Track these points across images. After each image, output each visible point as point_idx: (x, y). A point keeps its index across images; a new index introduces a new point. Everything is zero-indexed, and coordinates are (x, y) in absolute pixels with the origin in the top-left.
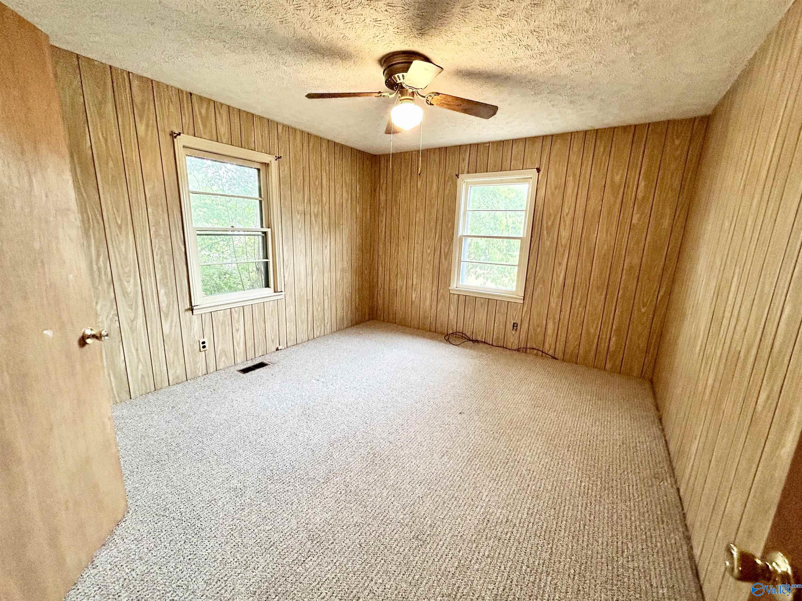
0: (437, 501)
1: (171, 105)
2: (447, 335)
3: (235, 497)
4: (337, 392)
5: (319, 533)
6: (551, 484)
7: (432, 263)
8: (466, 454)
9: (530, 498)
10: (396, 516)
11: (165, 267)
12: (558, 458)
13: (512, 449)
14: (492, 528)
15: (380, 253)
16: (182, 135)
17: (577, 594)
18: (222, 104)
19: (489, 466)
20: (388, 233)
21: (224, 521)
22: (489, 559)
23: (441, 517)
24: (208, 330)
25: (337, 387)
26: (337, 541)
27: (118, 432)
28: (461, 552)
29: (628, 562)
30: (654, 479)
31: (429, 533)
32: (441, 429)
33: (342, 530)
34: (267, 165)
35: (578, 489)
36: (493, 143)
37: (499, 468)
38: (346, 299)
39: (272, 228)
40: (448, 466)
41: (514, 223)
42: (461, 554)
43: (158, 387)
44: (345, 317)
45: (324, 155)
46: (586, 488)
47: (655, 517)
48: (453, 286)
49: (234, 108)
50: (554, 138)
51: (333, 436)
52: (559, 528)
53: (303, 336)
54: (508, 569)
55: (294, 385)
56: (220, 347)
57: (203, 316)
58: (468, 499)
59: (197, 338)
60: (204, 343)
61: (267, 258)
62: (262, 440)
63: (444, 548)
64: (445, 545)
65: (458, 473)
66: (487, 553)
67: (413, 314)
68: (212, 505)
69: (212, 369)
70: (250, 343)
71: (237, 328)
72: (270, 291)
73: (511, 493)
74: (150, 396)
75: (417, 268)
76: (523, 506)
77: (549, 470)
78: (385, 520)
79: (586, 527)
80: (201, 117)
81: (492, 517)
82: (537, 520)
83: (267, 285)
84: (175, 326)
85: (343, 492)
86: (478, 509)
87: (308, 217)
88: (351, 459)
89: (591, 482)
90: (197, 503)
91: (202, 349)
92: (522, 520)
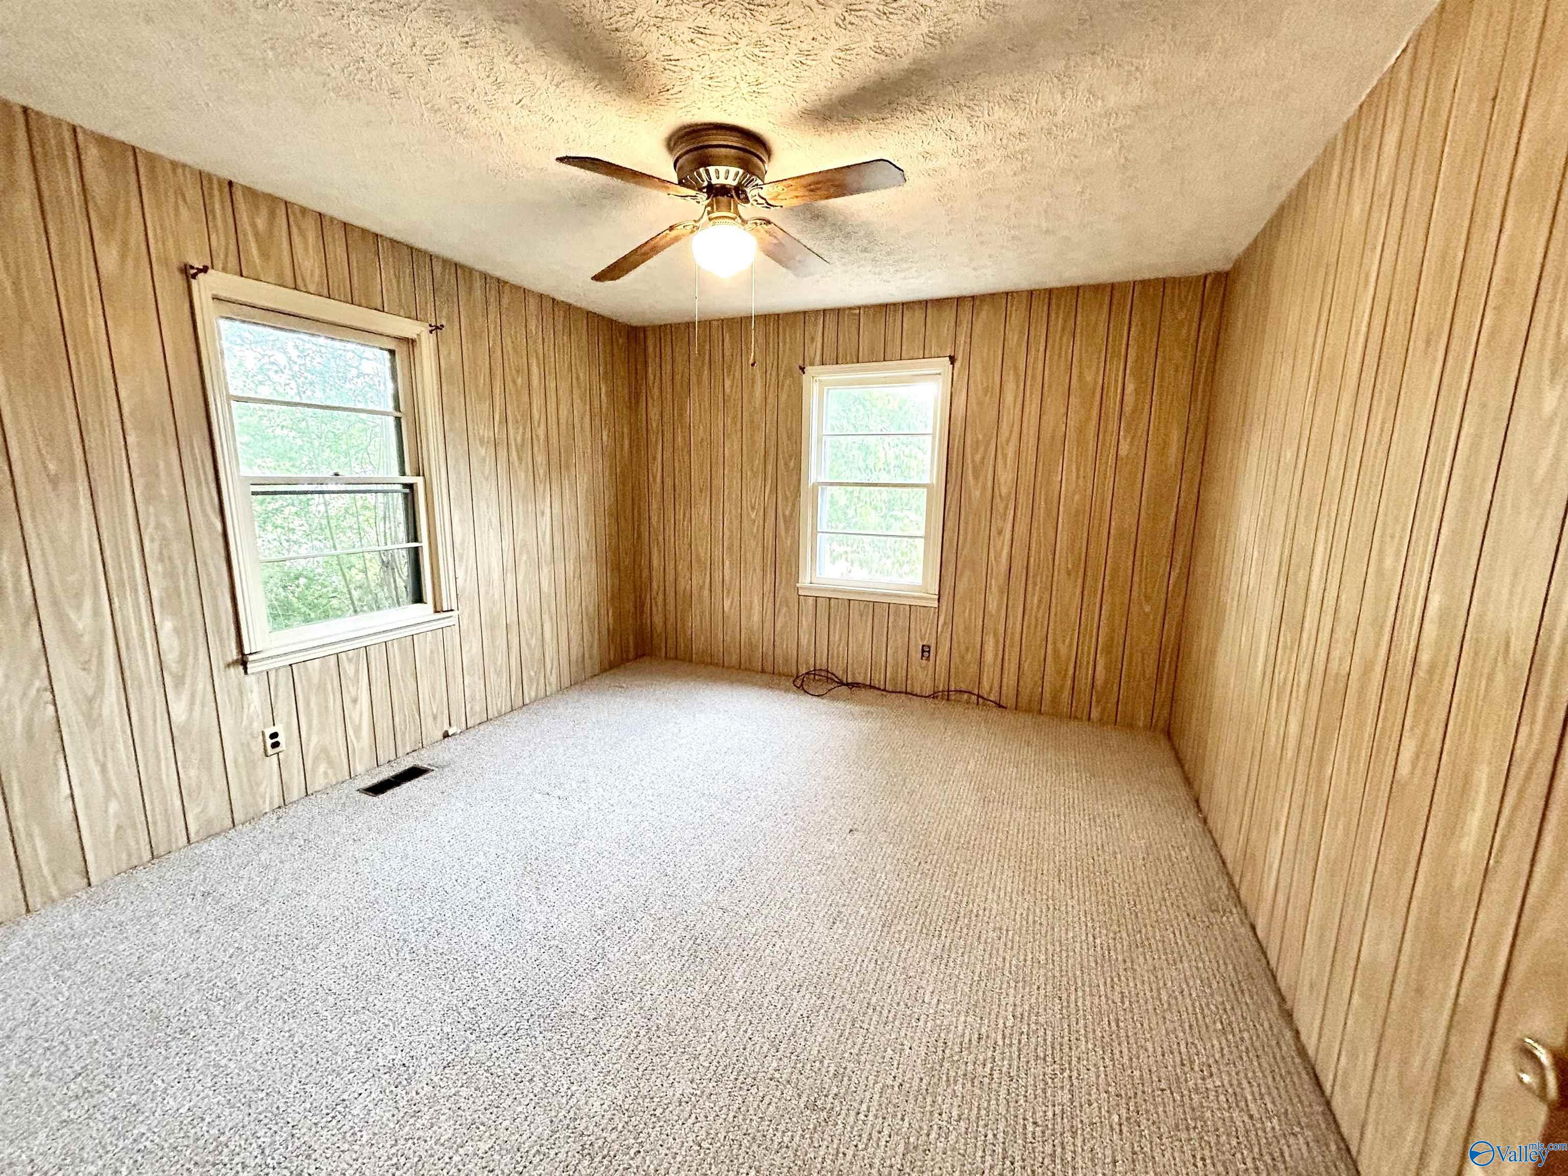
0: (840, 1019)
1: (181, 208)
2: (798, 677)
3: (393, 1088)
4: (593, 815)
5: (604, 1135)
6: (1043, 949)
7: (761, 537)
8: (877, 913)
9: (1012, 984)
10: (762, 1064)
11: (173, 567)
12: (1045, 897)
13: (960, 891)
14: (956, 1058)
15: (654, 520)
16: (210, 271)
17: (1133, 1161)
18: (304, 211)
19: (924, 931)
20: (669, 482)
21: (374, 1149)
22: (962, 1123)
23: (854, 1051)
24: (284, 707)
25: (592, 805)
26: (647, 1146)
27: (67, 973)
28: (907, 1119)
29: (1203, 1079)
30: (1211, 915)
31: (835, 1090)
32: (819, 867)
33: (654, 1119)
34: (411, 343)
35: (1091, 952)
36: (867, 307)
37: (944, 933)
38: (589, 619)
39: (427, 473)
40: (847, 943)
41: (897, 458)
42: (906, 1124)
43: (161, 850)
44: (587, 656)
45: (532, 327)
46: (1105, 947)
47: (1228, 984)
48: (805, 580)
49: (332, 219)
50: (977, 302)
51: (598, 912)
52: (1076, 1035)
53: (499, 703)
54: (1000, 1136)
55: (496, 810)
56: (314, 740)
57: (272, 675)
58: (898, 1004)
59: (257, 726)
60: (274, 735)
61: (416, 539)
62: (440, 942)
63: (871, 1117)
64: (873, 1110)
65: (869, 954)
66: (955, 1113)
67: (728, 638)
68: (339, 1117)
69: (296, 792)
70: (383, 725)
71: (353, 693)
72: (424, 611)
73: (976, 978)
74: (141, 874)
75: (730, 548)
76: (1004, 1003)
77: (1034, 922)
78: (741, 1078)
79: (1121, 1024)
80: (256, 234)
81: (951, 1035)
82: (1033, 1026)
83: (418, 598)
84: (203, 705)
85: (643, 1032)
86: (921, 1023)
87: (502, 453)
88: (648, 957)
89: (1111, 935)
90: (298, 1117)
91: (270, 751)
92: (1008, 1032)
